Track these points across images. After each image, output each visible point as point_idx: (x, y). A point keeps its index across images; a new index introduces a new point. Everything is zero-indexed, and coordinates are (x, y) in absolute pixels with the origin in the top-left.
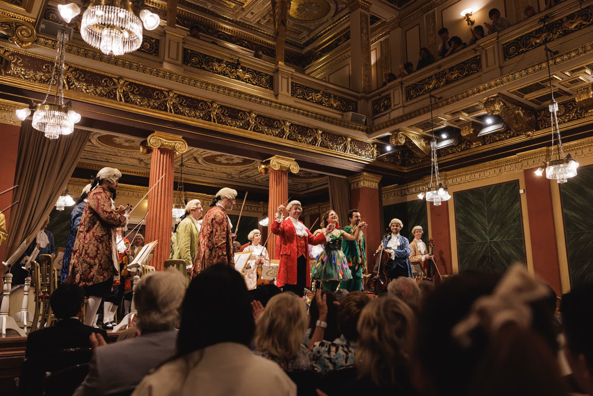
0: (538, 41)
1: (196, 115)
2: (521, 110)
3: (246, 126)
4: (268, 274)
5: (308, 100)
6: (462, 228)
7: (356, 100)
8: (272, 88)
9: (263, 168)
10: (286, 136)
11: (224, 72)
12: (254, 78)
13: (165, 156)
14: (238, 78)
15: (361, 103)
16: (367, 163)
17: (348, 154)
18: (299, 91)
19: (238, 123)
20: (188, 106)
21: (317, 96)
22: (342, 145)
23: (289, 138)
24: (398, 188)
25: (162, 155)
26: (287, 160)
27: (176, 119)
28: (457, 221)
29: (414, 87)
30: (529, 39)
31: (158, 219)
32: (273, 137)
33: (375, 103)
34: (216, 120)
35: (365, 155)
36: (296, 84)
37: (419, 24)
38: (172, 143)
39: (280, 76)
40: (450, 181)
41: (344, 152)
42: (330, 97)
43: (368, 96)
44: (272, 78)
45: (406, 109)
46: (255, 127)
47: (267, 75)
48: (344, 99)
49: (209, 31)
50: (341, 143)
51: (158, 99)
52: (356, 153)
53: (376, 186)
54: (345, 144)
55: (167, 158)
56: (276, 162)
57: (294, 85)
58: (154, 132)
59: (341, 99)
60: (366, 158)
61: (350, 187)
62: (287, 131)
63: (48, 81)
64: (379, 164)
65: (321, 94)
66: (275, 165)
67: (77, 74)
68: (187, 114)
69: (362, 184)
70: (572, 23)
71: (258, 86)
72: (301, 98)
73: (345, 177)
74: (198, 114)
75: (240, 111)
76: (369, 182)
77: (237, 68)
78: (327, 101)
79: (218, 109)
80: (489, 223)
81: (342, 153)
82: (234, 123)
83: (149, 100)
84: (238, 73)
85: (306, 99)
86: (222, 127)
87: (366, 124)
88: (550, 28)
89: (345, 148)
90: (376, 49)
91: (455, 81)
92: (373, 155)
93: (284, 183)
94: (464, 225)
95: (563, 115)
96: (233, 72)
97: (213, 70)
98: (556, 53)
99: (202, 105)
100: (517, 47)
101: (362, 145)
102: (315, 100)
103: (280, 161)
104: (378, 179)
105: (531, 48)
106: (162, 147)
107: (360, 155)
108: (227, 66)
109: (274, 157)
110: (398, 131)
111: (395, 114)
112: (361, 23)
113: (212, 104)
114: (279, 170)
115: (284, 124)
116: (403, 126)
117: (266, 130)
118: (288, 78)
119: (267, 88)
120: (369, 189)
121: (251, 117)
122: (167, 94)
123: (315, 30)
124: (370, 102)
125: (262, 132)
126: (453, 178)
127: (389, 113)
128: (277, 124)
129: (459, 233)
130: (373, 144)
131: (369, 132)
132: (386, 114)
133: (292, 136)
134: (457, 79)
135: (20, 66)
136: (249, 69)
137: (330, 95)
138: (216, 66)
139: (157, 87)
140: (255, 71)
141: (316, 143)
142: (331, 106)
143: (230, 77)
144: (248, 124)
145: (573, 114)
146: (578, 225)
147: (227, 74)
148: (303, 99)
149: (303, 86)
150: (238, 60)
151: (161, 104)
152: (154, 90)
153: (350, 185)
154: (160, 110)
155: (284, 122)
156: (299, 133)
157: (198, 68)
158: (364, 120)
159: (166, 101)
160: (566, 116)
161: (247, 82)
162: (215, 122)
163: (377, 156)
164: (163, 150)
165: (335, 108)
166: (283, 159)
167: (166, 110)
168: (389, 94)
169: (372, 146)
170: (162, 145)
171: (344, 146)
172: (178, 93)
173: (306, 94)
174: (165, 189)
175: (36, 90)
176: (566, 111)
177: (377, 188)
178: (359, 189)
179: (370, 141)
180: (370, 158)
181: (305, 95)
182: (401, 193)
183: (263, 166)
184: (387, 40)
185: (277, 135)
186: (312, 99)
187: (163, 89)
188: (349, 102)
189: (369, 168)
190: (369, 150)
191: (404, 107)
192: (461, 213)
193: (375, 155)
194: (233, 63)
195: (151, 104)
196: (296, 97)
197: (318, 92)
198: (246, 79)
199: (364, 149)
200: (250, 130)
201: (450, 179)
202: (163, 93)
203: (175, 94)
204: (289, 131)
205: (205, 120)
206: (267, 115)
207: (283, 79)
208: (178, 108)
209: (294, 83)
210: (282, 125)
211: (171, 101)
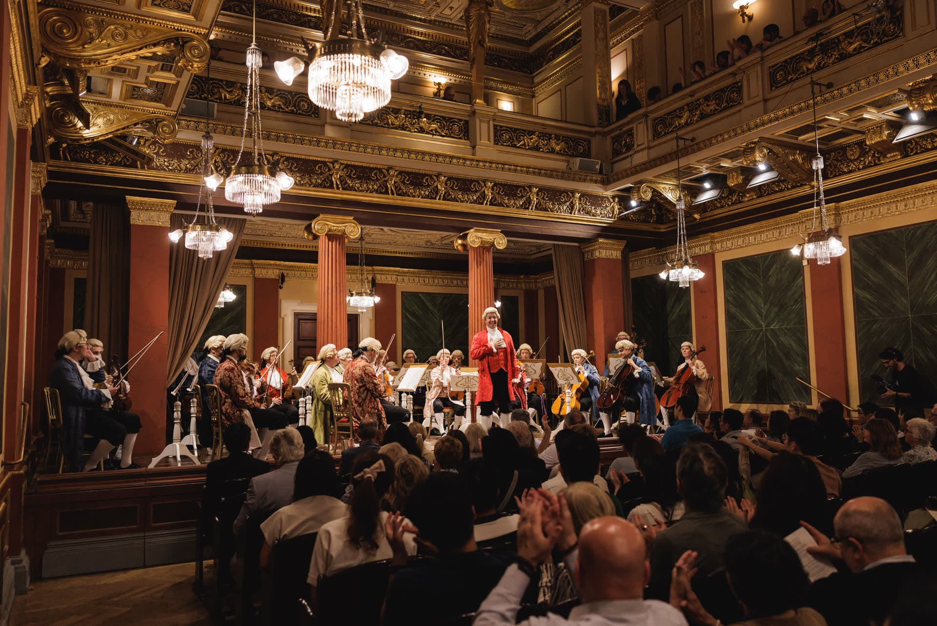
0: (810, 66)
1: (369, 189)
2: (799, 154)
3: (434, 194)
4: (459, 384)
5: (519, 147)
6: (733, 310)
7: (589, 137)
8: (468, 136)
9: (460, 245)
10: (487, 201)
11: (403, 125)
12: (442, 127)
13: (334, 244)
14: (422, 130)
15: (595, 142)
16: (604, 225)
17: (576, 215)
18: (506, 136)
19: (423, 192)
20: (359, 178)
21: (532, 139)
22: (568, 203)
23: (491, 204)
24: (655, 252)
25: (330, 243)
26: (491, 232)
27: (345, 196)
28: (727, 301)
29: (662, 120)
30: (800, 62)
31: (330, 320)
32: (469, 205)
33: (616, 140)
34: (395, 192)
35: (601, 213)
36: (501, 127)
37: (682, 16)
38: (341, 227)
39: (478, 121)
40: (718, 246)
41: (571, 213)
42: (550, 138)
43: (606, 129)
44: (467, 122)
45: (652, 151)
46: (445, 193)
47: (461, 120)
48: (571, 139)
49: (394, 38)
50: (566, 202)
51: (322, 173)
52: (588, 213)
53: (618, 255)
54: (572, 202)
55: (336, 246)
56: (475, 237)
57: (498, 128)
58: (317, 216)
59: (566, 140)
60: (603, 216)
61: (584, 258)
62: (489, 194)
63: (194, 169)
64: (623, 225)
65: (538, 136)
66: (474, 241)
67: (225, 156)
68: (358, 188)
69: (597, 253)
70: (851, 44)
71: (449, 137)
72: (508, 146)
73: (577, 244)
74: (371, 187)
75: (426, 175)
76: (608, 251)
77: (419, 117)
78: (546, 145)
79: (397, 176)
80: (765, 304)
81: (567, 215)
82: (417, 193)
83: (310, 176)
84: (422, 124)
85: (515, 146)
86: (401, 200)
87: (601, 172)
88: (825, 49)
89: (572, 208)
90: (626, 50)
91: (712, 115)
92: (613, 213)
93: (486, 262)
94: (735, 307)
95: (858, 158)
96: (414, 124)
97: (388, 124)
98: (830, 86)
99: (375, 174)
100: (785, 72)
101: (597, 200)
102: (528, 145)
103: (480, 234)
104: (622, 245)
105: (802, 76)
106: (330, 233)
107: (593, 215)
108: (406, 116)
109: (472, 230)
110: (641, 182)
111: (640, 158)
112: (596, 25)
113: (388, 171)
114: (479, 247)
115: (485, 185)
116: (648, 175)
117: (460, 196)
118: (488, 122)
119: (460, 138)
120: (608, 260)
121: (439, 181)
122: (331, 165)
124: (608, 138)
125: (455, 200)
126: (722, 241)
127: (631, 156)
128: (475, 186)
129: (729, 316)
130: (613, 197)
131: (606, 182)
132: (628, 157)
133: (496, 199)
134: (714, 113)
135: (163, 156)
136: (435, 116)
137: (551, 135)
138: (392, 119)
139: (319, 159)
140: (444, 118)
141: (529, 206)
142: (552, 151)
143: (410, 131)
144: (436, 191)
145: (870, 158)
146: (871, 310)
147: (406, 127)
148: (512, 146)
149: (511, 128)
150: (420, 107)
151: (325, 180)
152: (316, 162)
153: (583, 254)
154: (325, 187)
155: (484, 182)
156: (506, 195)
157: (369, 124)
158: (598, 167)
159: (331, 175)
160: (861, 161)
161: (433, 135)
162: (393, 194)
163: (620, 213)
164: (331, 237)
165: (558, 153)
166: (485, 232)
167: (331, 187)
168: (632, 129)
169: (611, 200)
170: (330, 230)
171: (570, 204)
172: (345, 162)
173: (515, 139)
174: (336, 283)
175: (183, 182)
176: (861, 153)
177: (620, 258)
178: (594, 260)
179: (609, 193)
180: (609, 217)
181: (513, 140)
182: (659, 261)
183: (460, 242)
184: (640, 36)
185: (475, 202)
186: (524, 145)
187: (326, 160)
188: (577, 141)
189: (606, 232)
190: (607, 206)
191: (649, 148)
192: (732, 290)
193: (616, 210)
194: (414, 111)
195: (314, 181)
196: (502, 145)
197: (533, 133)
198: (432, 130)
199: (600, 205)
200: (439, 199)
201: (718, 242)
202: (327, 166)
203: (342, 164)
204: (492, 194)
205: (381, 193)
206: (461, 176)
207: (482, 124)
208: (346, 182)
209: (497, 126)
210: (482, 187)
211: (337, 174)
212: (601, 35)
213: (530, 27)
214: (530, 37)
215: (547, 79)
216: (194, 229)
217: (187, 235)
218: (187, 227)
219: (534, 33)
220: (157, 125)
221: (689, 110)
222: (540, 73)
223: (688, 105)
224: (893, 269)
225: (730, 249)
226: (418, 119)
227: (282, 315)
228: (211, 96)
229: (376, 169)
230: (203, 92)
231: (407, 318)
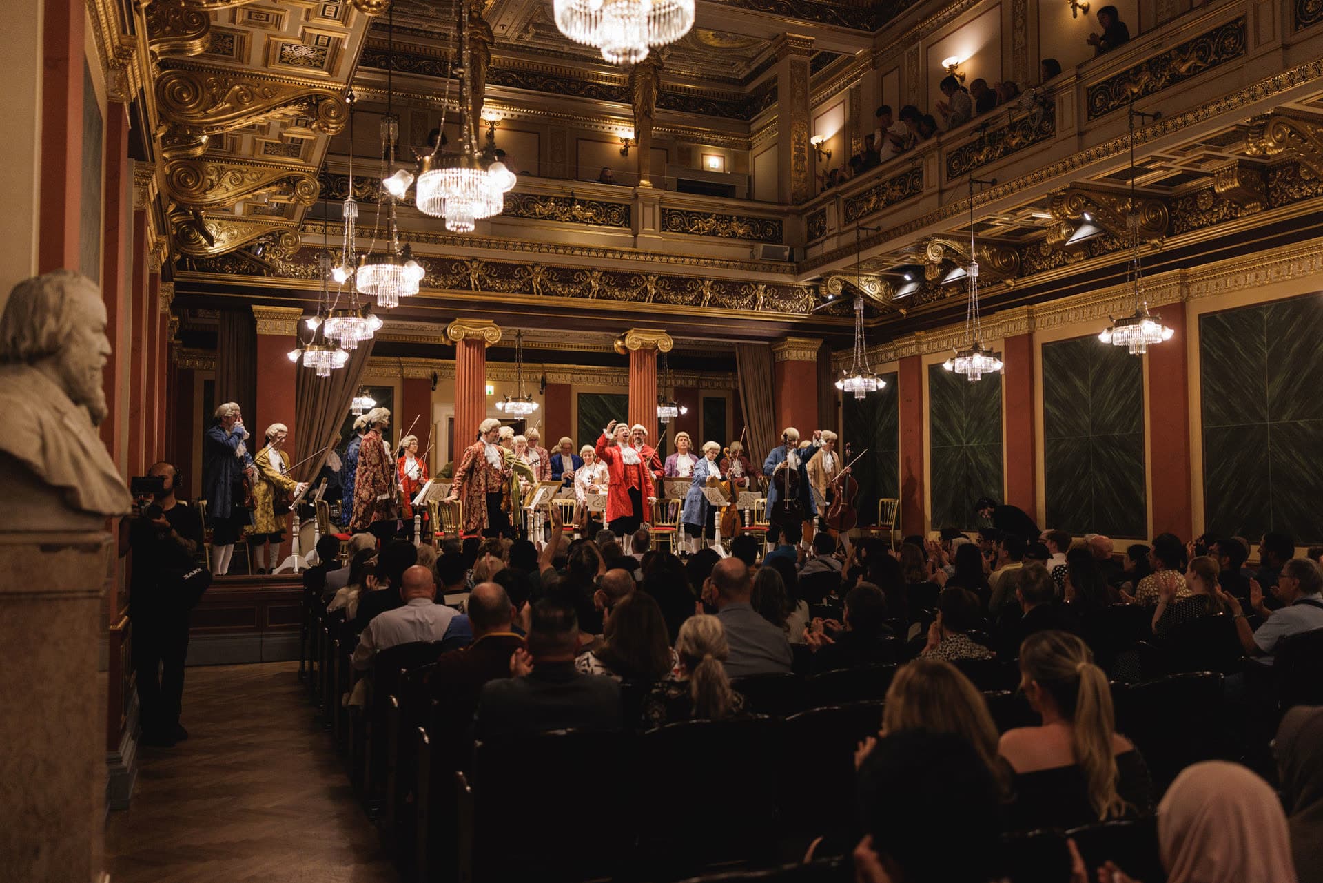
0: (980, 158)
1: (510, 288)
2: (987, 249)
3: (586, 292)
5: (691, 233)
6: (937, 422)
7: (778, 216)
8: (629, 224)
9: (619, 347)
10: (650, 297)
11: (553, 214)
12: (598, 215)
13: (472, 350)
14: (574, 219)
15: (788, 222)
16: (795, 321)
17: (759, 310)
18: (676, 221)
19: (573, 290)
20: (499, 277)
21: (708, 222)
22: (750, 297)
23: (655, 301)
25: (468, 349)
26: (653, 333)
27: (484, 298)
28: (931, 412)
30: (973, 150)
32: (627, 303)
33: (811, 220)
34: (540, 291)
35: (791, 308)
36: (670, 210)
37: (898, 67)
38: (480, 331)
39: (640, 205)
40: (925, 347)
41: (753, 308)
42: (731, 221)
43: (801, 208)
44: (628, 207)
45: (842, 237)
46: (600, 290)
47: (621, 205)
48: (757, 220)
50: (747, 295)
51: (458, 273)
52: (775, 308)
53: (813, 356)
54: (755, 295)
55: (474, 352)
56: (634, 340)
57: (667, 212)
58: (454, 320)
59: (750, 221)
60: (795, 309)
61: (774, 359)
62: (652, 291)
63: (321, 275)
64: (822, 321)
65: (715, 219)
66: (634, 344)
68: (499, 288)
69: (787, 354)
70: (1014, 137)
71: (607, 225)
72: (679, 232)
73: (767, 343)
74: (513, 286)
75: (576, 270)
76: (799, 351)
77: (571, 204)
78: (726, 228)
79: (543, 273)
80: (966, 417)
81: (750, 312)
82: (567, 291)
83: (446, 277)
84: (574, 213)
85: (687, 232)
86: (547, 300)
87: (791, 259)
89: (755, 301)
90: (844, 101)
91: (895, 203)
92: (807, 307)
94: (939, 419)
96: (565, 212)
97: (535, 214)
98: (995, 182)
99: (519, 272)
100: (960, 162)
101: (785, 292)
102: (703, 230)
103: (640, 336)
104: (818, 343)
106: (467, 338)
107: (782, 311)
108: (556, 204)
109: (632, 331)
110: (829, 274)
111: (830, 245)
112: (792, 81)
113: (533, 267)
114: (640, 350)
115: (648, 279)
116: (837, 266)
117: (617, 293)
118: (654, 206)
119: (621, 226)
120: (799, 363)
121: (593, 277)
122: (468, 264)
123: (754, 58)
124: (804, 217)
125: (611, 297)
126: (929, 342)
127: (823, 241)
128: (635, 280)
129: (934, 431)
130: (808, 288)
131: (799, 270)
132: (817, 244)
133: (660, 295)
134: (897, 200)
135: (289, 262)
136: (591, 201)
137: (732, 217)
138: (538, 208)
139: (455, 258)
140: (601, 203)
141: (701, 301)
142: (734, 235)
143: (561, 221)
144: (590, 288)
145: (1059, 257)
147: (557, 217)
148: (683, 232)
149: (682, 211)
150: (572, 194)
151: (462, 281)
152: (452, 261)
153: (774, 354)
154: (462, 288)
155: (646, 276)
156: (672, 289)
157: (513, 215)
158: (787, 253)
159: (469, 275)
160: (1050, 259)
161: (588, 223)
162: (538, 293)
163: (816, 306)
164: (469, 342)
165: (740, 238)
166: (646, 332)
167: (469, 288)
168: (824, 210)
169: (806, 292)
170: (467, 335)
171: (752, 298)
172: (485, 260)
173: (687, 224)
175: (310, 288)
177: (815, 359)
178: (783, 362)
179: (803, 283)
180: (802, 312)
181: (685, 225)
183: (619, 343)
184: (858, 86)
185: (635, 299)
186: (699, 230)
187: (464, 258)
188: (765, 223)
189: (798, 329)
190: (799, 299)
191: (841, 234)
192: (937, 399)
193: (812, 304)
194: (565, 198)
195: (449, 282)
196: (671, 231)
197: (710, 216)
198: (586, 219)
199: (790, 298)
200: (592, 297)
201: (925, 343)
202: (465, 264)
203: (480, 262)
204: (655, 289)
205: (525, 293)
206: (619, 270)
207: (646, 209)
208: (486, 282)
209: (665, 209)
210: (644, 282)
211: (475, 273)
212: (799, 92)
213: (742, 65)
214: (743, 75)
215: (768, 125)
216: (311, 350)
217: (305, 354)
218: (306, 347)
219: (748, 72)
220: (280, 237)
221: (877, 194)
222: (758, 119)
223: (875, 187)
224: (1078, 383)
225: (936, 352)
226: (570, 206)
227: (435, 422)
228: (340, 194)
229: (520, 266)
230: (332, 190)
231: (584, 424)
